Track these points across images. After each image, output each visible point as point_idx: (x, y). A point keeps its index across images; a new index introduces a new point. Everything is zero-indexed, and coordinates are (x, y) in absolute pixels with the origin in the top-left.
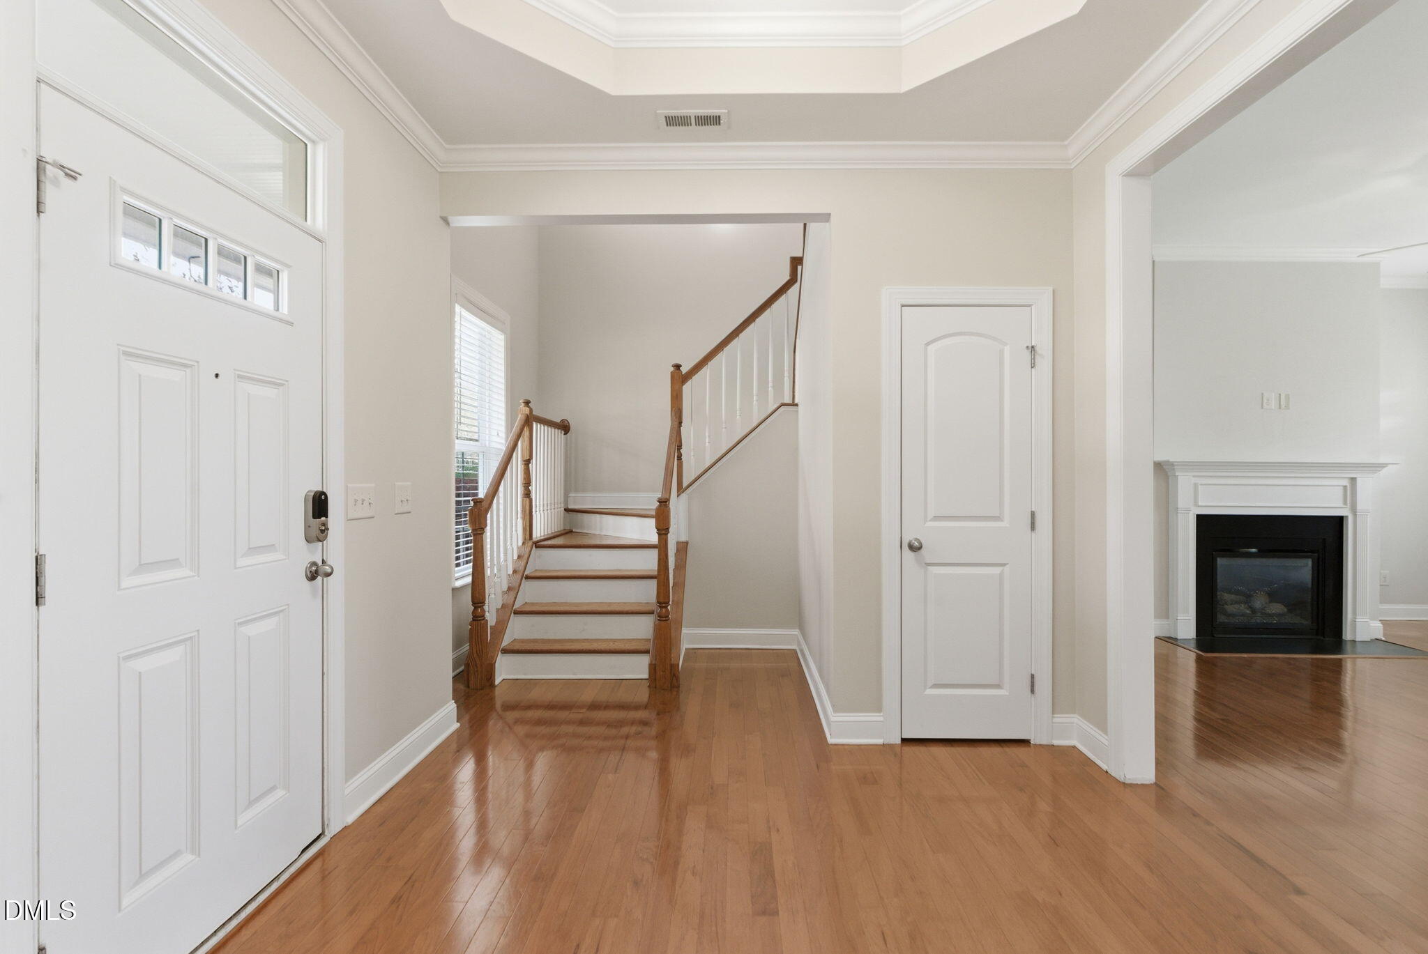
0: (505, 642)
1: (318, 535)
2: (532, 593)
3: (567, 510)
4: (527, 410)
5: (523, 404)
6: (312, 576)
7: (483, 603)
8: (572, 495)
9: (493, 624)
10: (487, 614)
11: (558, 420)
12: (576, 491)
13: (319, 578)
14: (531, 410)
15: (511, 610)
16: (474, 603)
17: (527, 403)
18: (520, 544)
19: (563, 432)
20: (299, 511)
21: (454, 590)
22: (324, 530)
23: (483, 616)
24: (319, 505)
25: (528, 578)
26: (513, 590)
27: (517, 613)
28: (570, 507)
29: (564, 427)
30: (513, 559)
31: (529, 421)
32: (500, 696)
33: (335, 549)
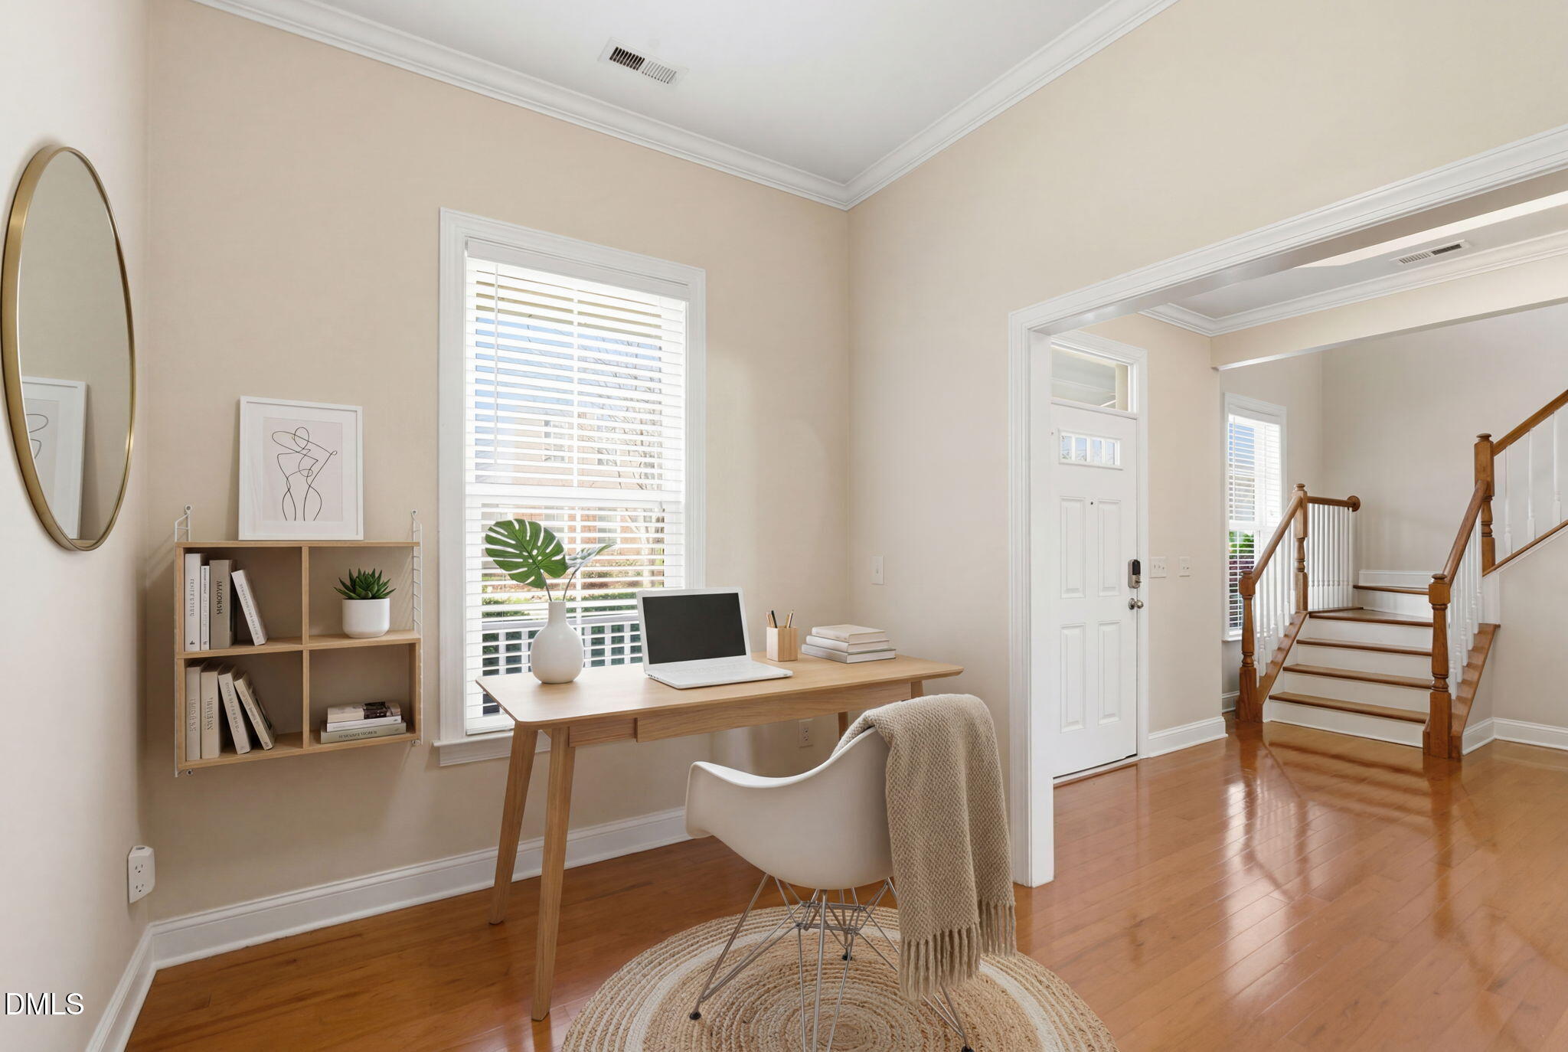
0: (1275, 690)
1: (1135, 584)
2: (1300, 656)
3: (1356, 587)
4: (1301, 494)
5: (1296, 489)
6: (1132, 607)
7: (1252, 653)
8: (1362, 572)
9: (1263, 674)
10: (1256, 663)
11: (1345, 498)
12: (1368, 568)
13: (1136, 608)
14: (1305, 493)
15: (1278, 666)
16: (1244, 653)
17: (1301, 487)
18: (1293, 611)
19: (1351, 509)
20: (1125, 570)
21: (1225, 643)
22: (1138, 582)
23: (1253, 663)
24: (1136, 568)
25: (1299, 642)
26: (1284, 651)
27: (1286, 669)
28: (1361, 584)
29: (1354, 504)
30: (1284, 626)
31: (1302, 504)
32: (1268, 735)
33: (1143, 594)
